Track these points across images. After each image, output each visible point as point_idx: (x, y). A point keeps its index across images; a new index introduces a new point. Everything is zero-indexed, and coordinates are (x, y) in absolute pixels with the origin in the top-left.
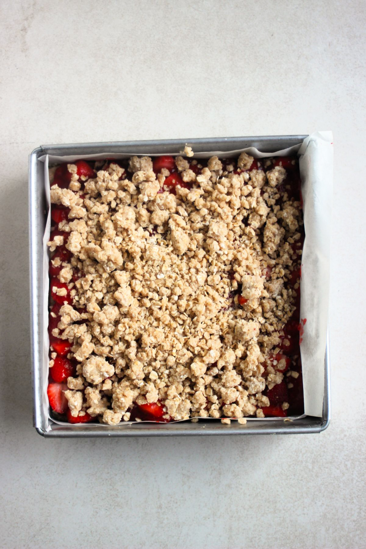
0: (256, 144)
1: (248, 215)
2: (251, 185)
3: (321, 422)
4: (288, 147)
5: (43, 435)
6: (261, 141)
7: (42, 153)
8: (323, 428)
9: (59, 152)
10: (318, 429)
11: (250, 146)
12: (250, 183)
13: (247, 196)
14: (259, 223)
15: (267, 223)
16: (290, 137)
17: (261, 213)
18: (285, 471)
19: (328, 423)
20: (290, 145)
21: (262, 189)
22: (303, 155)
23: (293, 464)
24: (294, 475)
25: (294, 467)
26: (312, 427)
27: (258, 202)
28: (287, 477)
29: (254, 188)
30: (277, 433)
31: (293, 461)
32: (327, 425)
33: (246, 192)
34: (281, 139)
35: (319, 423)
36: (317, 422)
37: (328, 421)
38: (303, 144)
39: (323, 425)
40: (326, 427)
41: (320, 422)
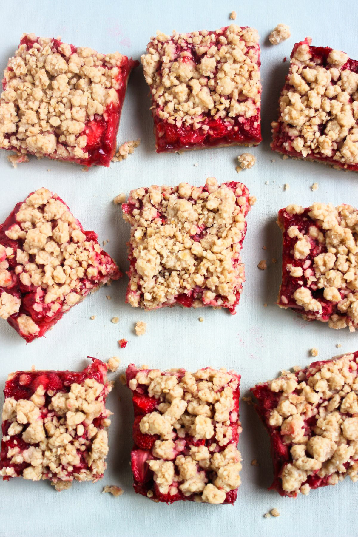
1: (328, 121)
2: (340, 86)
12: (339, 83)
13: (331, 99)
14: (337, 135)
15: (348, 138)
17: (344, 122)
21: (352, 95)
27: (342, 110)
29: (343, 90)
33: (331, 93)
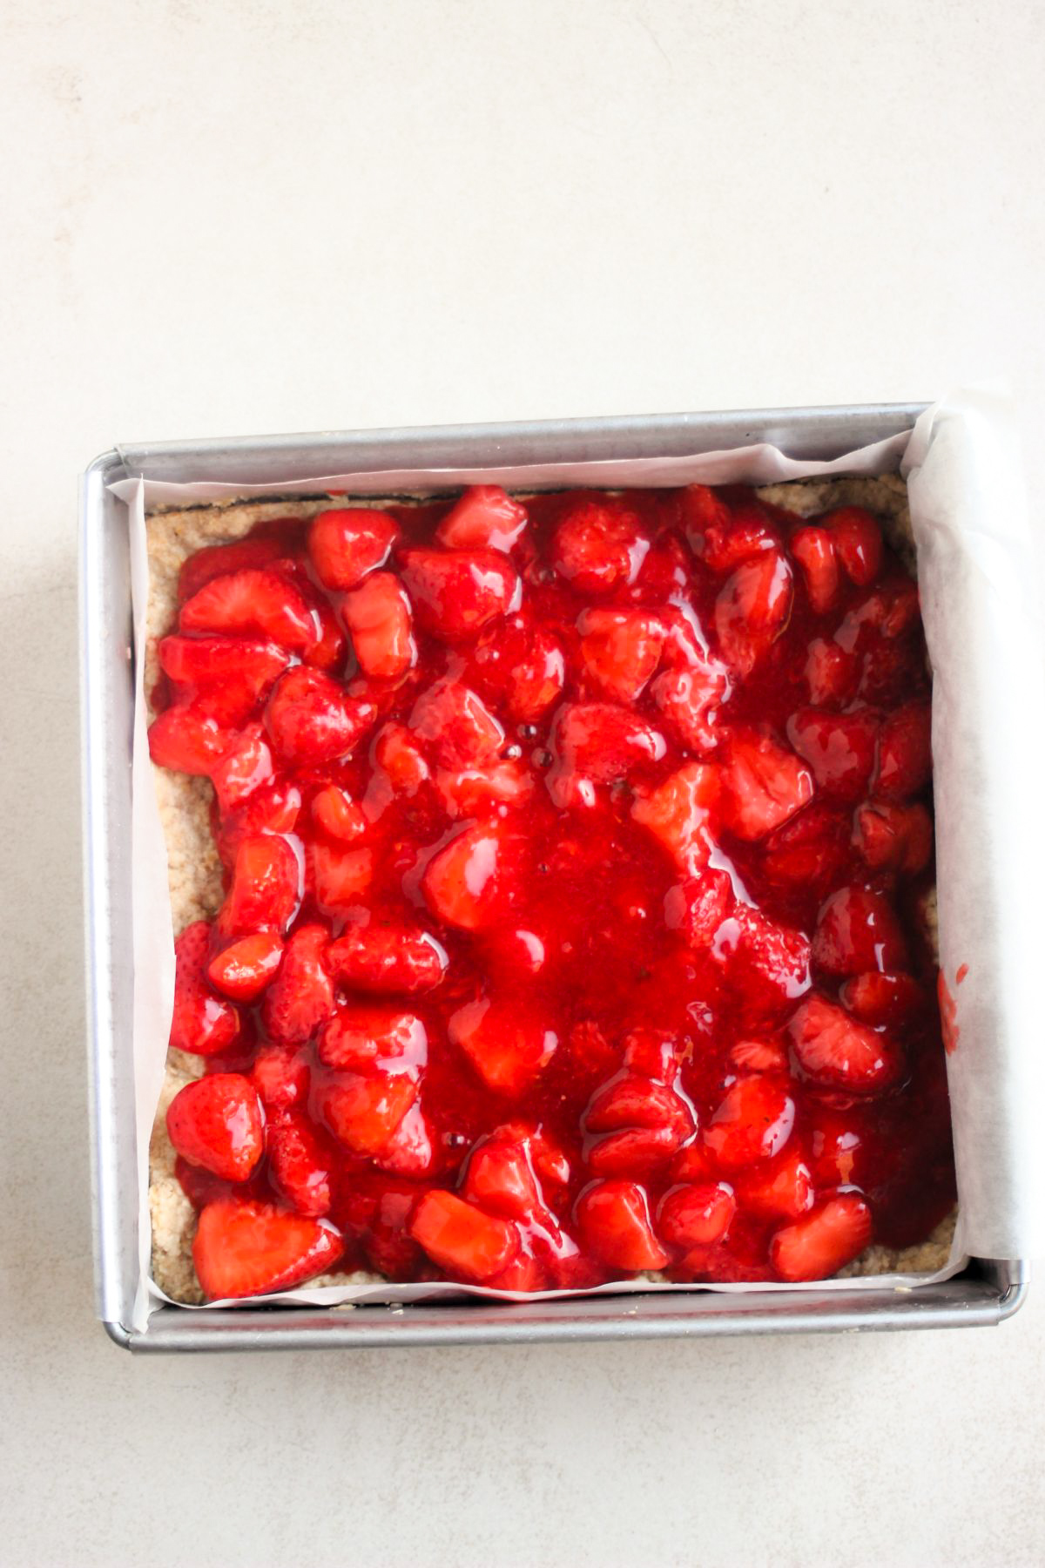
0: (776, 434)
3: (1001, 1292)
4: (875, 441)
5: (126, 1345)
6: (794, 423)
7: (120, 468)
8: (1006, 1311)
9: (171, 464)
10: (991, 1312)
11: (758, 440)
16: (883, 410)
18: (998, 1538)
19: (1022, 1294)
20: (882, 434)
22: (919, 466)
23: (1022, 1511)
24: (1029, 1547)
25: (1025, 1520)
26: (972, 1308)
28: (1008, 1554)
30: (864, 1328)
31: (1022, 1502)
32: (1019, 1300)
34: (855, 415)
35: (995, 1295)
36: (989, 1292)
37: (1023, 1287)
38: (915, 430)
39: (1008, 1301)
40: (1015, 1306)
41: (996, 1291)
